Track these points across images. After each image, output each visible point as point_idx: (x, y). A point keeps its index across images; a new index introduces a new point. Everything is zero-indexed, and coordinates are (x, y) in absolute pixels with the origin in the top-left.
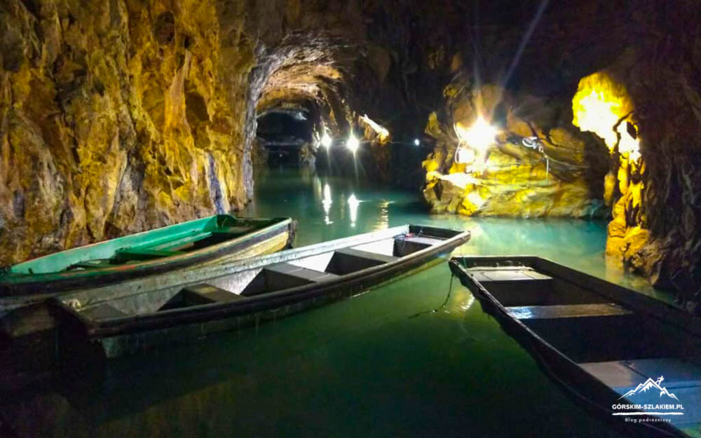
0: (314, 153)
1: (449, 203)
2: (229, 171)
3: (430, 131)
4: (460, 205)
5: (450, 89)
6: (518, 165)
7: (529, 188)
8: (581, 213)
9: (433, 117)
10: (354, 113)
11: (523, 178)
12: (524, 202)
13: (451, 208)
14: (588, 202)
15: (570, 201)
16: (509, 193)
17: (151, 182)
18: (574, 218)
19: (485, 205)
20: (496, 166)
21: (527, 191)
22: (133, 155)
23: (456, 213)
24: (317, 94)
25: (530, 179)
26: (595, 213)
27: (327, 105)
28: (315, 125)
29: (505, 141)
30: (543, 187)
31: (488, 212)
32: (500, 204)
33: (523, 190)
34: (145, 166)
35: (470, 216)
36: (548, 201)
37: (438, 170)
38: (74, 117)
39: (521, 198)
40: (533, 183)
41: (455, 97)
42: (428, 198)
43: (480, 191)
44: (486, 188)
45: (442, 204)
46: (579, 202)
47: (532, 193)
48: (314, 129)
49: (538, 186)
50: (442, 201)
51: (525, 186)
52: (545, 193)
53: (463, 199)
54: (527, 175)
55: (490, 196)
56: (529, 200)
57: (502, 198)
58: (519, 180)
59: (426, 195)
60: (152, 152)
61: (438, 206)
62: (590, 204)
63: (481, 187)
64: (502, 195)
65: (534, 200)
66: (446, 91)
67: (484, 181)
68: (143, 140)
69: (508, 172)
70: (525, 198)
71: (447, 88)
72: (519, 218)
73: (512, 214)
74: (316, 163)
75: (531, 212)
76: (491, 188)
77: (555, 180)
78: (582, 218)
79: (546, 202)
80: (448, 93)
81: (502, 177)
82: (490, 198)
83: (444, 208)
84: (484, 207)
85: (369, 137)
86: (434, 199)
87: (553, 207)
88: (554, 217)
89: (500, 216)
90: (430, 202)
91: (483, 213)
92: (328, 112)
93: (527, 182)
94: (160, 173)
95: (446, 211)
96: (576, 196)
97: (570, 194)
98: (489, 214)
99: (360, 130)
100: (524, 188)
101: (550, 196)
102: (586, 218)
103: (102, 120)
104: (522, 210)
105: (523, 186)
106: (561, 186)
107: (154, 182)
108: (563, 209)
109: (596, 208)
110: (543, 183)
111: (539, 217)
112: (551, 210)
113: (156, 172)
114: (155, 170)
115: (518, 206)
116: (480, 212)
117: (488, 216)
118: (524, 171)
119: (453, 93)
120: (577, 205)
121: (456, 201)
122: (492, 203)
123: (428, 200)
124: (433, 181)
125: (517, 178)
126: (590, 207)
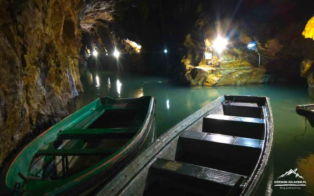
0: (86, 60)
1: (199, 80)
2: (74, 70)
3: (187, 44)
4: (205, 81)
5: (200, 22)
6: (236, 59)
7: (239, 70)
8: (262, 81)
9: (189, 36)
10: (119, 38)
11: (237, 66)
12: (237, 78)
13: (200, 83)
14: (264, 76)
15: (256, 76)
16: (230, 73)
17: (50, 79)
18: (258, 83)
19: (219, 80)
20: (225, 60)
21: (238, 72)
22: (42, 61)
23: (203, 85)
24: (90, 30)
25: (240, 66)
26: (267, 81)
27: (96, 35)
28: (86, 46)
29: (233, 47)
30: (246, 69)
31: (220, 83)
32: (226, 79)
33: (237, 72)
34: (49, 69)
35: (211, 86)
36: (247, 76)
37: (191, 64)
38: (23, 28)
39: (235, 76)
40: (242, 68)
41: (203, 25)
42: (188, 78)
43: (215, 74)
44: (219, 71)
45: (195, 81)
46: (260, 76)
47: (240, 73)
48: (86, 48)
49: (243, 69)
50: (195, 80)
51: (237, 70)
52: (247, 72)
53: (206, 78)
54: (239, 64)
55: (221, 76)
56: (239, 76)
57: (227, 76)
58: (235, 67)
59: (187, 77)
60: (54, 58)
61: (193, 82)
62: (266, 76)
63: (216, 71)
64: (227, 74)
65: (241, 76)
66: (198, 22)
67: (218, 68)
68: (50, 50)
69: (231, 63)
70: (237, 75)
71: (198, 21)
72: (235, 85)
73: (231, 84)
74: (87, 65)
75: (240, 82)
76: (222, 72)
77: (251, 66)
78: (262, 83)
79: (246, 77)
80: (199, 24)
81: (227, 66)
82: (222, 77)
83: (196, 83)
84: (219, 81)
85: (128, 50)
86: (191, 79)
87: (249, 79)
88: (250, 84)
89: (226, 85)
90: (189, 80)
91: (218, 84)
92: (97, 39)
93: (238, 68)
94: (56, 73)
95: (197, 85)
96: (260, 73)
97: (257, 72)
98: (220, 85)
99: (122, 47)
100: (237, 71)
101: (248, 74)
102: (263, 83)
103: (38, 32)
104: (236, 81)
105: (236, 70)
106: (253, 68)
107: (52, 79)
108: (253, 80)
109: (268, 79)
110: (246, 68)
111: (244, 84)
112: (249, 81)
113: (54, 72)
114: (54, 71)
115: (234, 80)
116: (216, 84)
117: (220, 86)
118: (238, 62)
119: (202, 23)
120: (260, 77)
121: (203, 79)
122: (222, 79)
123: (188, 80)
124: (189, 70)
125: (234, 66)
126: (265, 78)
